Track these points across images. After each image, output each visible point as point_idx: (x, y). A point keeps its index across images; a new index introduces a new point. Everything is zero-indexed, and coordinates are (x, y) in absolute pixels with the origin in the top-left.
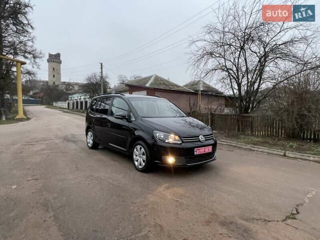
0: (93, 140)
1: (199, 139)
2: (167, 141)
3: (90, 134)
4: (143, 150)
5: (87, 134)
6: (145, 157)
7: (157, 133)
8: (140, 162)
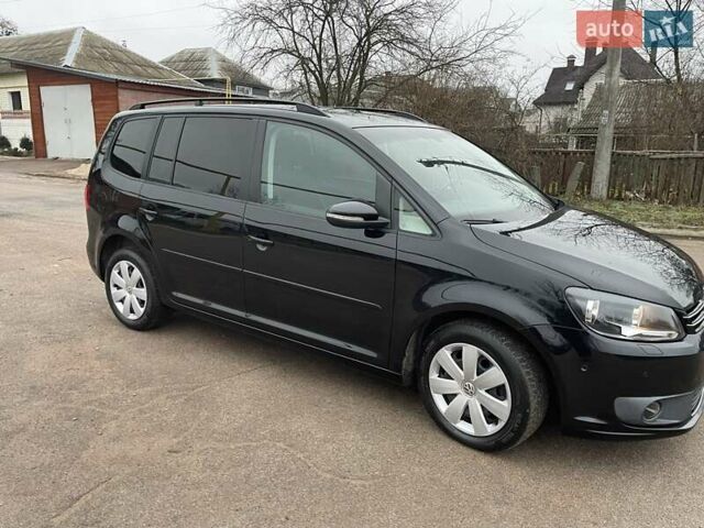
8: (467, 408)
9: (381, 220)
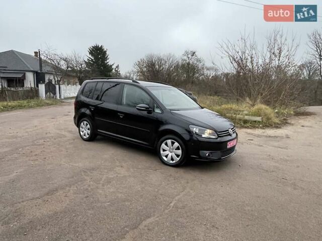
1: (228, 133)
2: (203, 136)
4: (176, 144)
6: (180, 152)
7: (194, 128)
9: (150, 109)
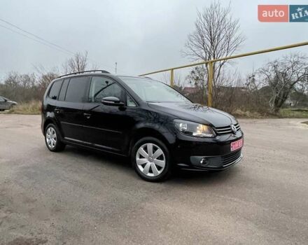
0: (58, 139)
2: (194, 134)
3: (51, 130)
5: (45, 132)
7: (180, 123)
8: (151, 167)
9: (121, 103)
